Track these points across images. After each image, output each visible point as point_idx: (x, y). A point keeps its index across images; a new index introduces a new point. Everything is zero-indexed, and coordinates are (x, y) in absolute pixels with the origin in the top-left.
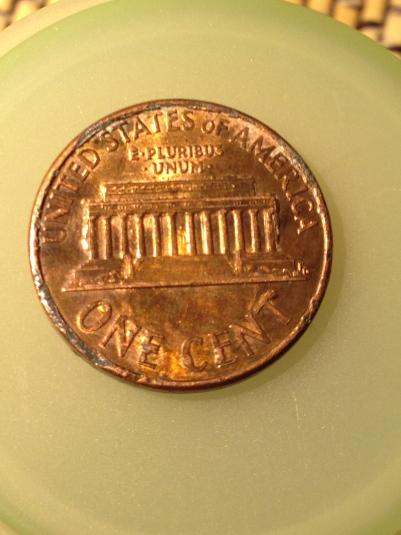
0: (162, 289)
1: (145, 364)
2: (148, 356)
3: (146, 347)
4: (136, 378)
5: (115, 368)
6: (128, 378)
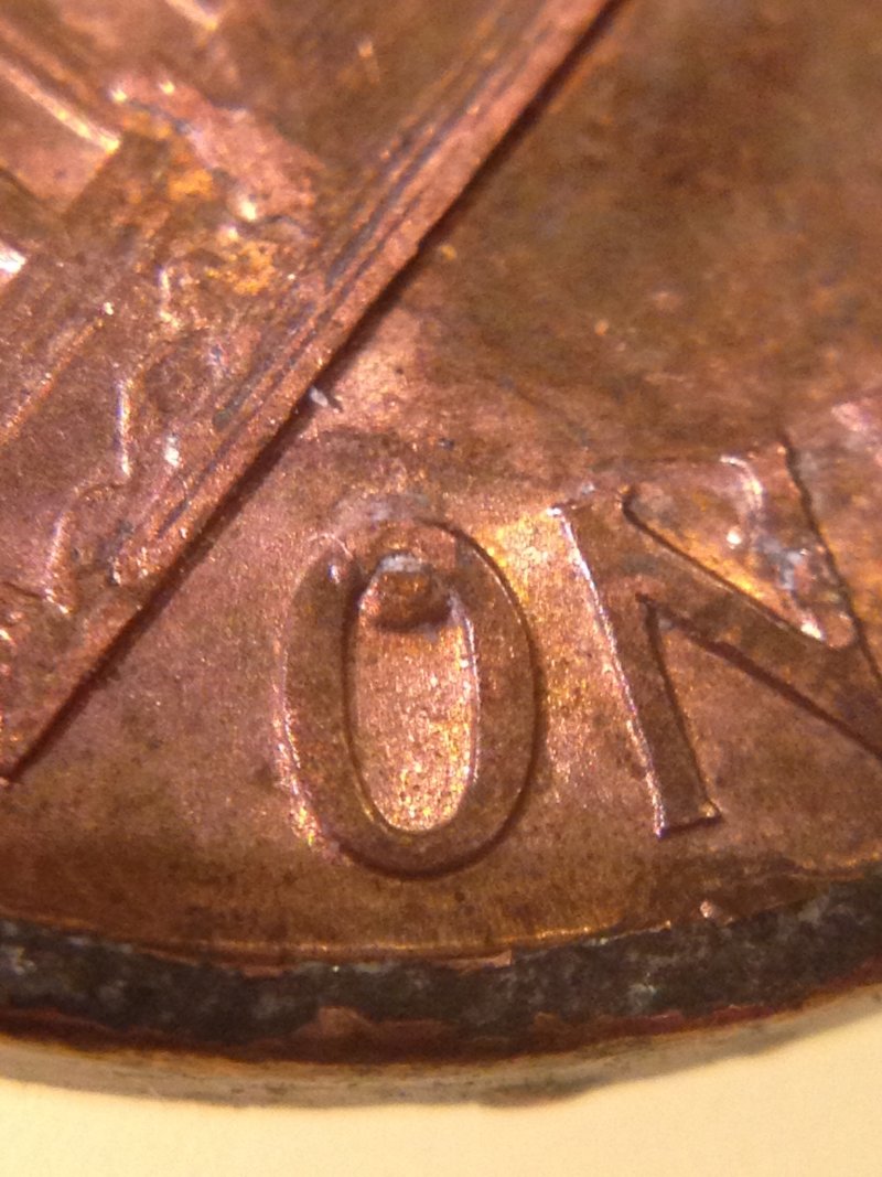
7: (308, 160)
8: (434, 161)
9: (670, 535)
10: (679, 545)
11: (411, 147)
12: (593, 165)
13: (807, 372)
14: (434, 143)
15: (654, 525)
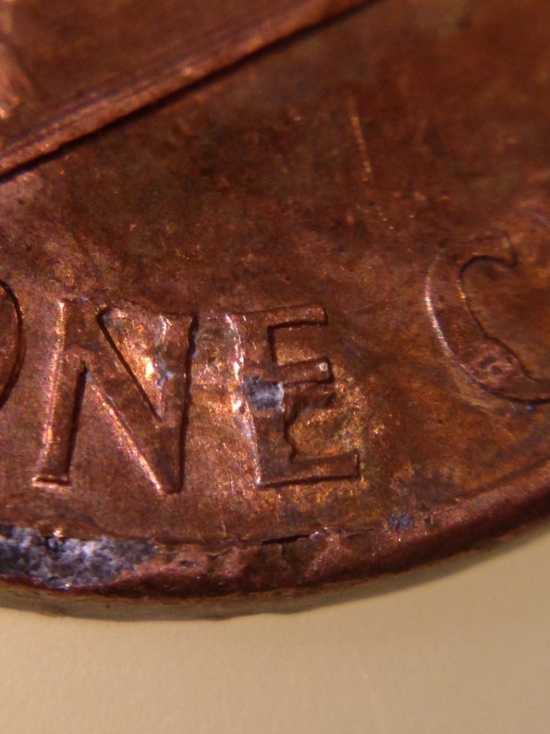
0: (200, 96)
1: (302, 475)
2: (297, 432)
3: (264, 395)
4: (297, 561)
5: (168, 560)
6: (257, 579)
7: (24, 81)
8: (88, 110)
9: (115, 338)
10: (118, 344)
11: (81, 98)
12: (168, 147)
13: (222, 290)
14: (93, 101)
15: (110, 330)
